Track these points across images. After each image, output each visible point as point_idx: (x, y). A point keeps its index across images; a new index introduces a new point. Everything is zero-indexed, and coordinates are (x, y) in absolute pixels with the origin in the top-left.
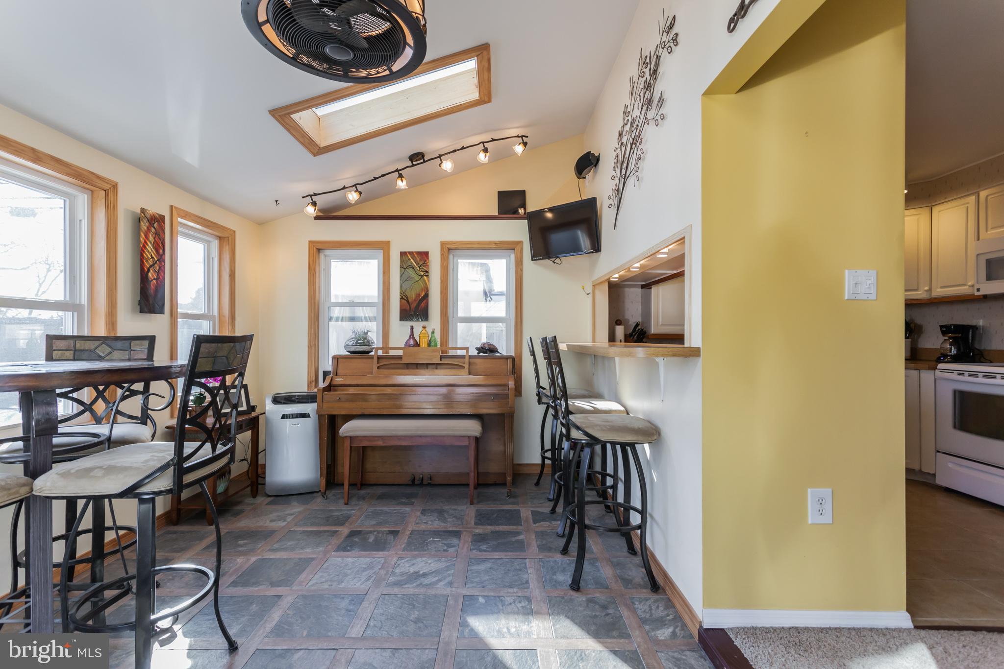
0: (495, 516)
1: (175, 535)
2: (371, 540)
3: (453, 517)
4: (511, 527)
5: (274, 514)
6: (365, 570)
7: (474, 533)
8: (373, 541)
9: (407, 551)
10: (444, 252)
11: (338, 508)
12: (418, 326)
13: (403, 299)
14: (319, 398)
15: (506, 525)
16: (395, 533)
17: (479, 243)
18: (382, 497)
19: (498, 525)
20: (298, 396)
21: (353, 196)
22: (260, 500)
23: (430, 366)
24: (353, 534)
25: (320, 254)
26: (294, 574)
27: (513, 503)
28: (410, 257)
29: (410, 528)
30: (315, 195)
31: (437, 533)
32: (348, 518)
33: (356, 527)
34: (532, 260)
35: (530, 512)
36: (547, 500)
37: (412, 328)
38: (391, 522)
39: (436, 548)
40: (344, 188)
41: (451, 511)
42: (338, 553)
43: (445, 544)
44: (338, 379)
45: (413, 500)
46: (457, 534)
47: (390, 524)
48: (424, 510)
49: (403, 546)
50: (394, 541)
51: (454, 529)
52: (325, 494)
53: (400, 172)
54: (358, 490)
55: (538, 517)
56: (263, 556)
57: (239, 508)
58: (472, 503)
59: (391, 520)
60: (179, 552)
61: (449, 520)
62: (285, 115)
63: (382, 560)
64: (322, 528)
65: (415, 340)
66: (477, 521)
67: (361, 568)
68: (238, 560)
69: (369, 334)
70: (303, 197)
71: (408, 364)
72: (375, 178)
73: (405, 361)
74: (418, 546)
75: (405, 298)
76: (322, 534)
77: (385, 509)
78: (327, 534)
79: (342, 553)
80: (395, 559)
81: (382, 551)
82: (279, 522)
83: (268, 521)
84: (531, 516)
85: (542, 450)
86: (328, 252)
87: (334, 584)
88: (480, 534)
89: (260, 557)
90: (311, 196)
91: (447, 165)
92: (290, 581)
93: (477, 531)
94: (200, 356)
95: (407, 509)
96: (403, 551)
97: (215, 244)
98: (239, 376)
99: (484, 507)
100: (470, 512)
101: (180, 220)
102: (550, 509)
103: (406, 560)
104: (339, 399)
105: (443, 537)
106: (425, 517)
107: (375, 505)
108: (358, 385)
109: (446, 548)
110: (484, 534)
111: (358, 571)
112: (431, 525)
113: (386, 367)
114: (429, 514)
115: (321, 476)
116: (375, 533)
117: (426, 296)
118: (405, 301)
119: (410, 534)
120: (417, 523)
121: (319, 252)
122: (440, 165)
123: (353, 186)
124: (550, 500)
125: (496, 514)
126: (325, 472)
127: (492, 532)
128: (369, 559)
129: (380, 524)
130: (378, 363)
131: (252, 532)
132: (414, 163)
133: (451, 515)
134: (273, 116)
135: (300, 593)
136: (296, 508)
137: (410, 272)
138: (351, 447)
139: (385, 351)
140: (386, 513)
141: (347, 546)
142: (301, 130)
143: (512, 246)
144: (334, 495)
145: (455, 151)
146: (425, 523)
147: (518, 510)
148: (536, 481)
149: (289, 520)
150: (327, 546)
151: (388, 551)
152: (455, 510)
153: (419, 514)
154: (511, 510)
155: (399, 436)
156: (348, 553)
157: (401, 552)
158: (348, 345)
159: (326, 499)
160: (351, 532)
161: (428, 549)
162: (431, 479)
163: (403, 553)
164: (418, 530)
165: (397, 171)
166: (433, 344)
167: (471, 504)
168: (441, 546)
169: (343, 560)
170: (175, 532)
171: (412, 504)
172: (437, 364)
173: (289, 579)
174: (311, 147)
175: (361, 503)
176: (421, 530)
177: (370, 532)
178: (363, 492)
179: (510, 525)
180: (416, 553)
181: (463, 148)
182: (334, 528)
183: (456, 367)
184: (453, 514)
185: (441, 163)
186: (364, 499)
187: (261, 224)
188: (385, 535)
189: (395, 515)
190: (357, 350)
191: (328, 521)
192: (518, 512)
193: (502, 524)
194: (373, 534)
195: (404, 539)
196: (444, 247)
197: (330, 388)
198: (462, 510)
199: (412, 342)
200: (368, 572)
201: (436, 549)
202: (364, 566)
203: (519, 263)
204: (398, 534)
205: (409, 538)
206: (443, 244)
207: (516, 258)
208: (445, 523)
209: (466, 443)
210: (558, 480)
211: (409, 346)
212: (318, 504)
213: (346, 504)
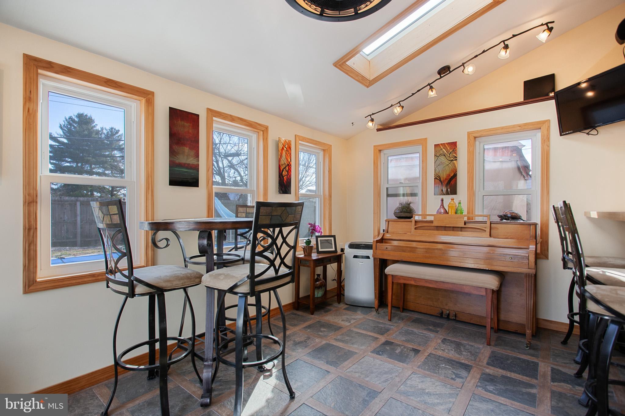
0: (509, 362)
1: (295, 316)
2: (397, 352)
3: (469, 352)
4: (525, 377)
5: (346, 317)
6: (386, 373)
7: (483, 372)
8: (399, 352)
9: (421, 369)
10: (470, 140)
11: (384, 322)
12: (447, 199)
13: (437, 179)
14: (374, 247)
15: (519, 374)
16: (416, 351)
17: (502, 128)
18: (416, 321)
19: (511, 371)
20: (364, 244)
21: (397, 110)
22: (342, 306)
23: (455, 229)
24: (387, 343)
25: (381, 153)
26: (342, 360)
27: (533, 355)
28: (442, 147)
29: (429, 351)
30: (373, 114)
31: (451, 362)
32: (388, 330)
33: (390, 338)
34: (561, 135)
35: (550, 368)
36: (573, 362)
37: (442, 200)
38: (416, 342)
39: (445, 373)
40: (392, 106)
41: (467, 346)
42: (373, 354)
43: (454, 373)
44: (387, 235)
45: (438, 329)
46: (467, 368)
47: (415, 344)
48: (445, 339)
49: (419, 364)
50: (414, 357)
51: (467, 362)
52: (378, 310)
53: (431, 85)
54: (401, 312)
55: (557, 376)
56: (330, 342)
57: (329, 308)
58: (489, 344)
59: (417, 340)
60: (293, 326)
61: (464, 353)
62: (342, 64)
63: (400, 370)
64: (369, 333)
65: (445, 209)
66: (490, 361)
67: (384, 370)
68: (317, 340)
69: (411, 205)
70: (365, 117)
71: (437, 227)
72: (413, 94)
73: (435, 224)
74: (431, 367)
75: (438, 178)
76: (367, 337)
77: (415, 330)
78: (371, 338)
79: (375, 355)
80: (410, 372)
81: (403, 363)
82: (346, 322)
83: (340, 320)
84: (549, 373)
85: (570, 312)
86: (385, 151)
87: (363, 376)
88: (489, 375)
89: (328, 342)
90: (370, 115)
91: (470, 69)
92: (337, 364)
93: (488, 371)
94: (260, 214)
95: (432, 335)
96: (419, 367)
97: (322, 153)
98: (295, 228)
99: (501, 351)
100: (485, 352)
101: (300, 142)
102: (575, 372)
103: (419, 376)
104: (386, 248)
105: (455, 367)
106: (444, 345)
107: (409, 326)
108: (400, 240)
109: (454, 377)
110: (493, 376)
111: (381, 372)
112: (447, 353)
113: (421, 228)
114: (448, 344)
115: (375, 298)
116: (402, 347)
117: (455, 175)
118: (438, 181)
119: (428, 356)
120: (436, 349)
121: (380, 152)
122: (463, 71)
123: (398, 103)
124: (577, 362)
125: (511, 361)
126: (377, 296)
127: (503, 376)
128: (391, 365)
129: (407, 341)
130: (415, 225)
131: (330, 325)
132: (442, 76)
133: (466, 350)
134: (335, 66)
135: (340, 374)
136: (359, 316)
137: (443, 159)
138: (393, 282)
139: (423, 217)
140: (415, 334)
141: (380, 351)
142: (356, 72)
143: (537, 126)
144: (384, 312)
145: (476, 56)
146: (442, 350)
147: (535, 363)
148: (562, 339)
149: (352, 322)
150: (368, 347)
151: (407, 364)
152: (472, 346)
153: (440, 341)
154: (528, 361)
155: (427, 280)
156: (379, 356)
157: (416, 368)
158: (396, 212)
159: (378, 314)
160: (387, 341)
161: (438, 373)
162: (456, 316)
163: (418, 369)
164: (435, 355)
165: (429, 84)
166: (459, 212)
167: (487, 345)
168: (450, 373)
169: (374, 360)
170: (296, 314)
171: (437, 332)
172: (461, 227)
173: (338, 362)
174: (364, 82)
175: (400, 322)
176: (437, 355)
177: (399, 345)
178: (404, 314)
179: (523, 375)
180: (428, 372)
181: (484, 52)
182: (376, 335)
183: (478, 230)
184: (468, 349)
185: (464, 69)
186: (403, 320)
187: (347, 140)
188: (409, 350)
189: (421, 337)
190: (402, 216)
191: (374, 329)
192: (536, 365)
193: (514, 372)
194: (401, 347)
195: (421, 358)
196: (471, 136)
197: (382, 240)
198: (478, 348)
199: (442, 211)
200: (388, 375)
201: (446, 375)
202: (386, 370)
203: (546, 140)
204: (418, 353)
205: (426, 358)
206: (469, 134)
207: (542, 136)
208: (459, 355)
209: (484, 293)
210: (583, 347)
211: (440, 213)
212: (372, 316)
213: (390, 320)
